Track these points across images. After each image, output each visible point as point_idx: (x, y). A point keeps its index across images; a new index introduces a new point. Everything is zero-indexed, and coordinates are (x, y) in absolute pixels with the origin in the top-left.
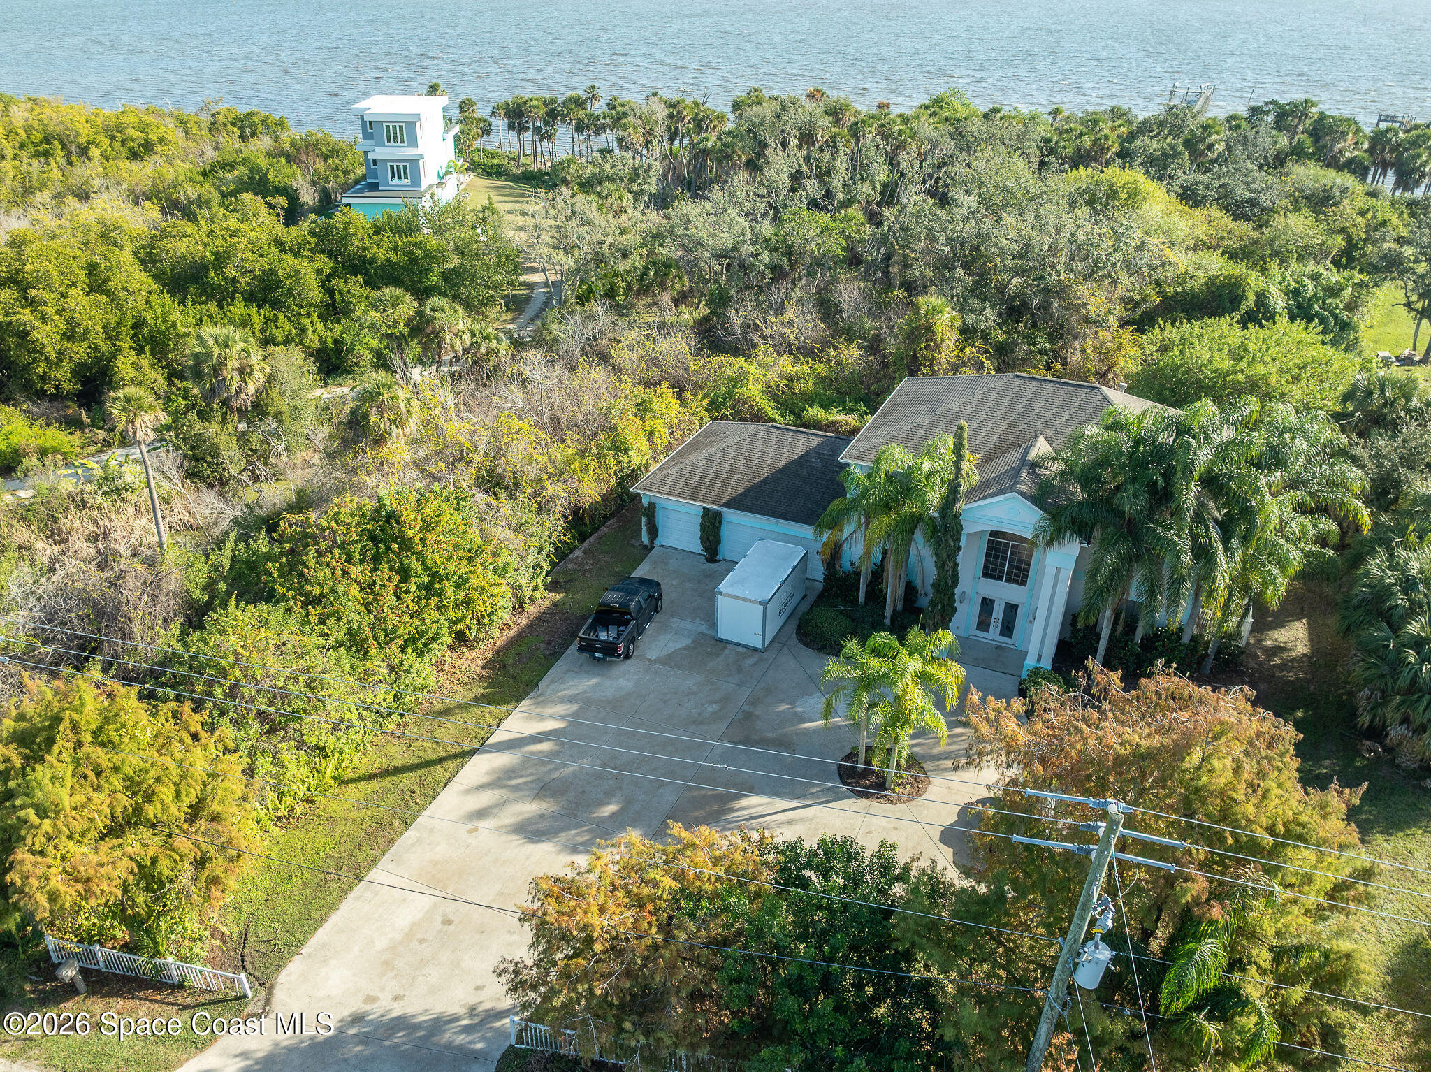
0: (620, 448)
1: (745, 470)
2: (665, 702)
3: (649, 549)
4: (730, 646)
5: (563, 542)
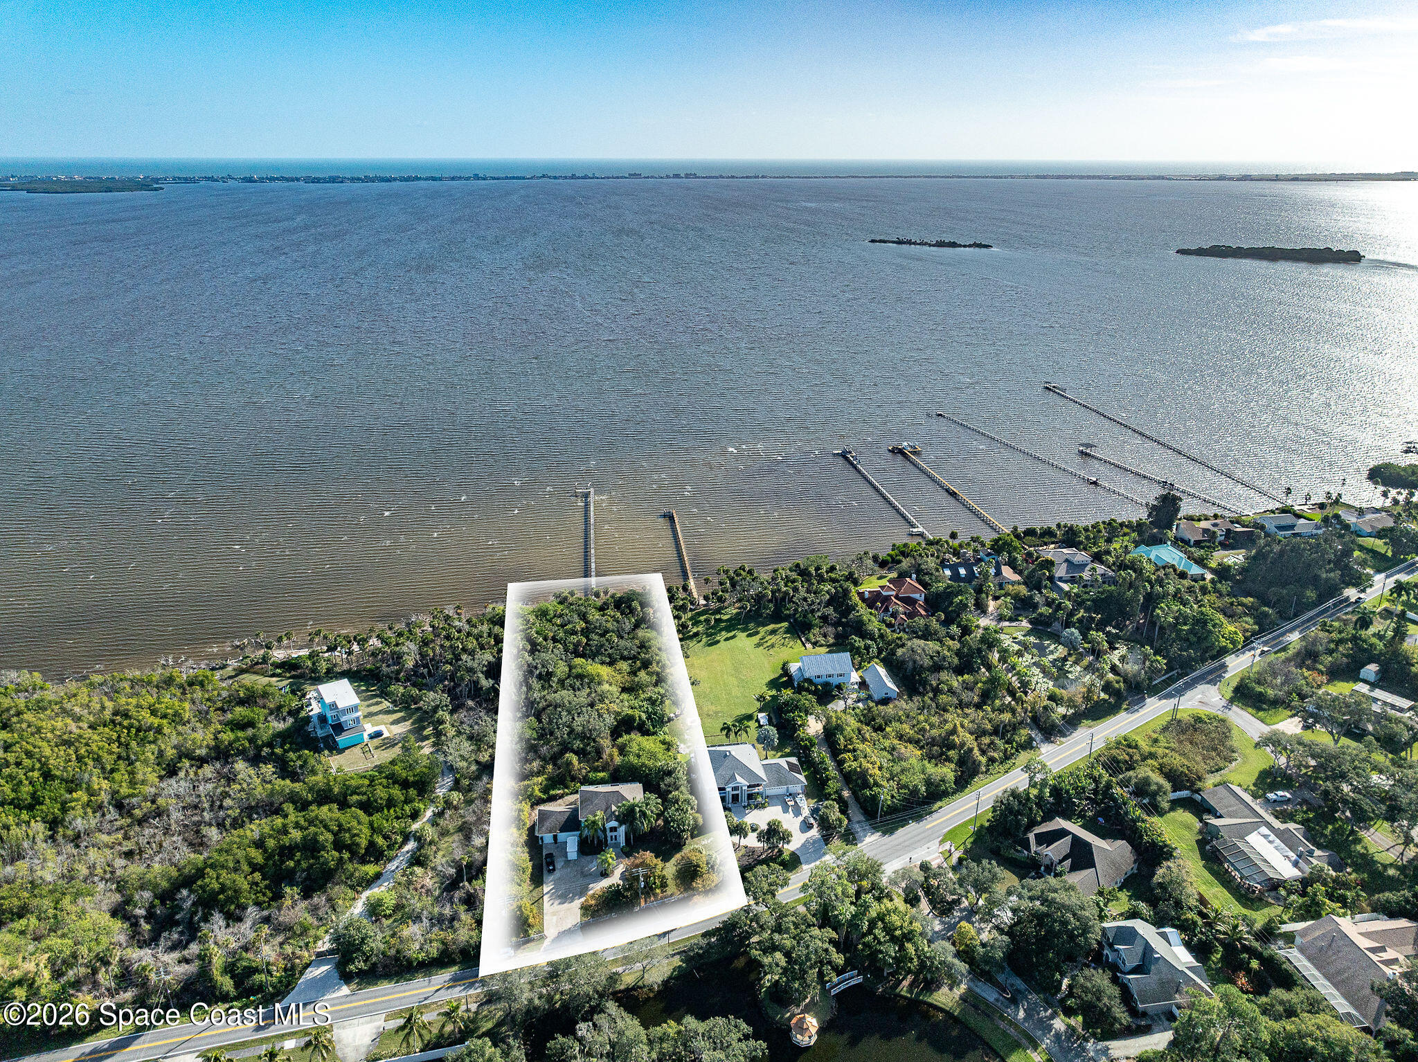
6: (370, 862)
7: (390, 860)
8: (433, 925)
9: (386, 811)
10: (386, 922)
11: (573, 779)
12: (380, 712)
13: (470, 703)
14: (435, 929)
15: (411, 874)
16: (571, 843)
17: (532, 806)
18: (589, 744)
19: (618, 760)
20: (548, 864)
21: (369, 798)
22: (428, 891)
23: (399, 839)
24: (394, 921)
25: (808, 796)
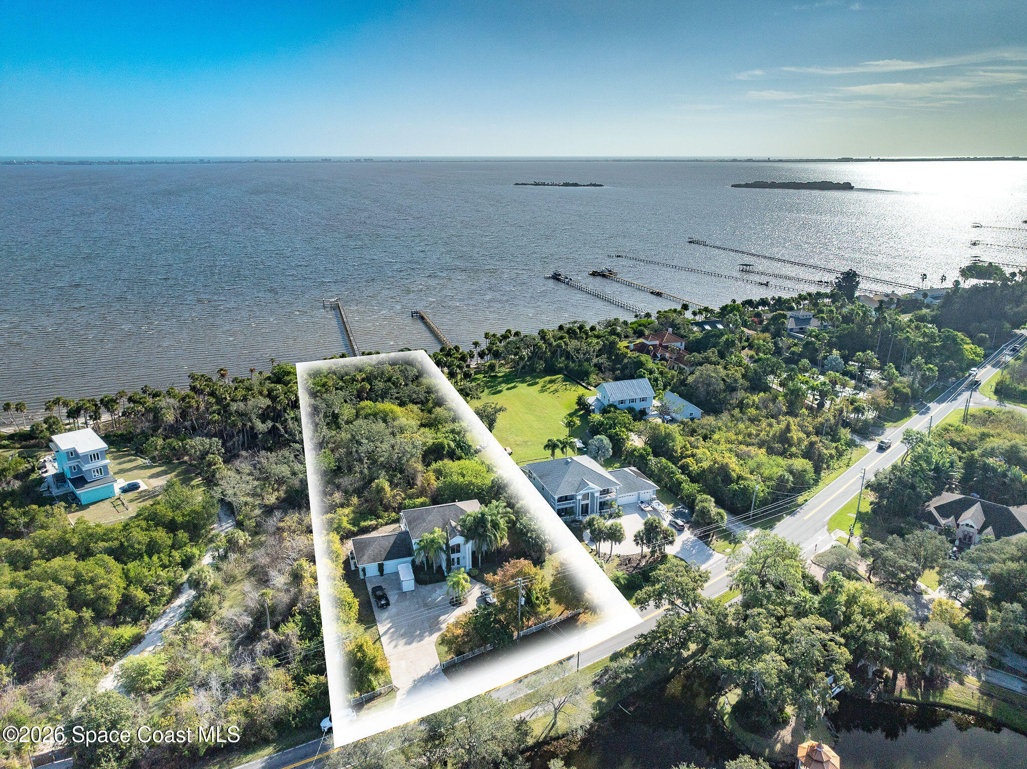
3: (367, 579)
4: (408, 592)
6: (125, 622)
7: (155, 618)
8: (225, 692)
9: (146, 559)
10: (152, 699)
11: (386, 508)
12: (136, 468)
13: (244, 453)
14: (233, 696)
15: (187, 630)
16: (404, 570)
17: (341, 539)
18: (395, 476)
19: (435, 484)
20: (379, 598)
21: (122, 544)
22: (214, 650)
23: (168, 590)
24: (165, 697)
25: (664, 501)
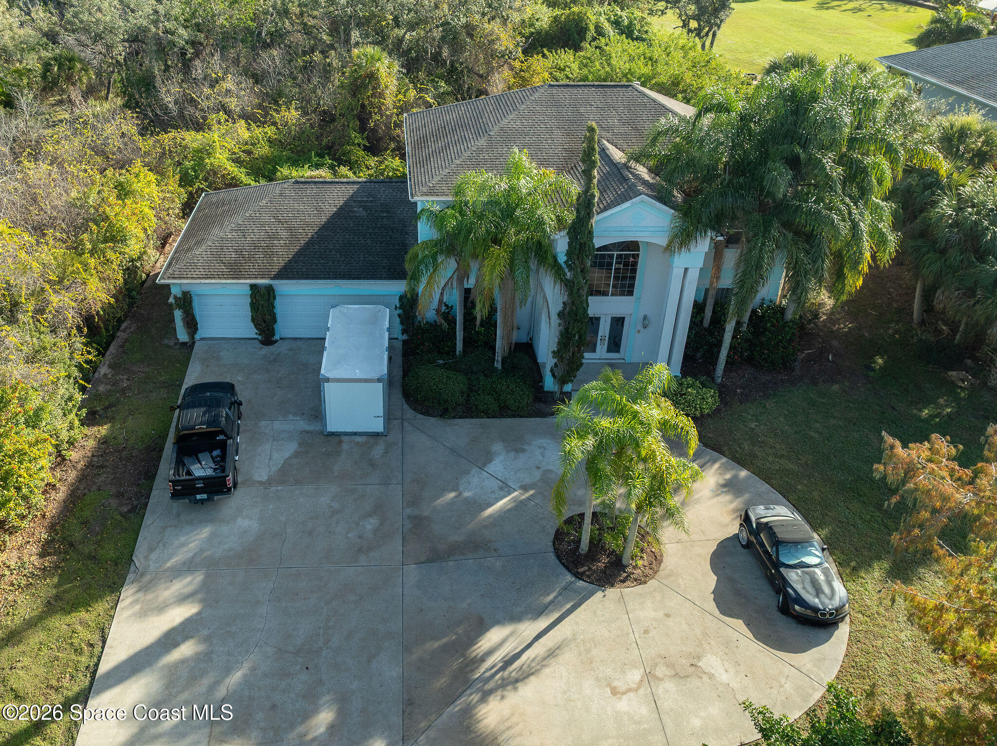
0: (115, 237)
1: (284, 234)
2: (310, 533)
3: (188, 347)
4: (345, 439)
5: (88, 362)
